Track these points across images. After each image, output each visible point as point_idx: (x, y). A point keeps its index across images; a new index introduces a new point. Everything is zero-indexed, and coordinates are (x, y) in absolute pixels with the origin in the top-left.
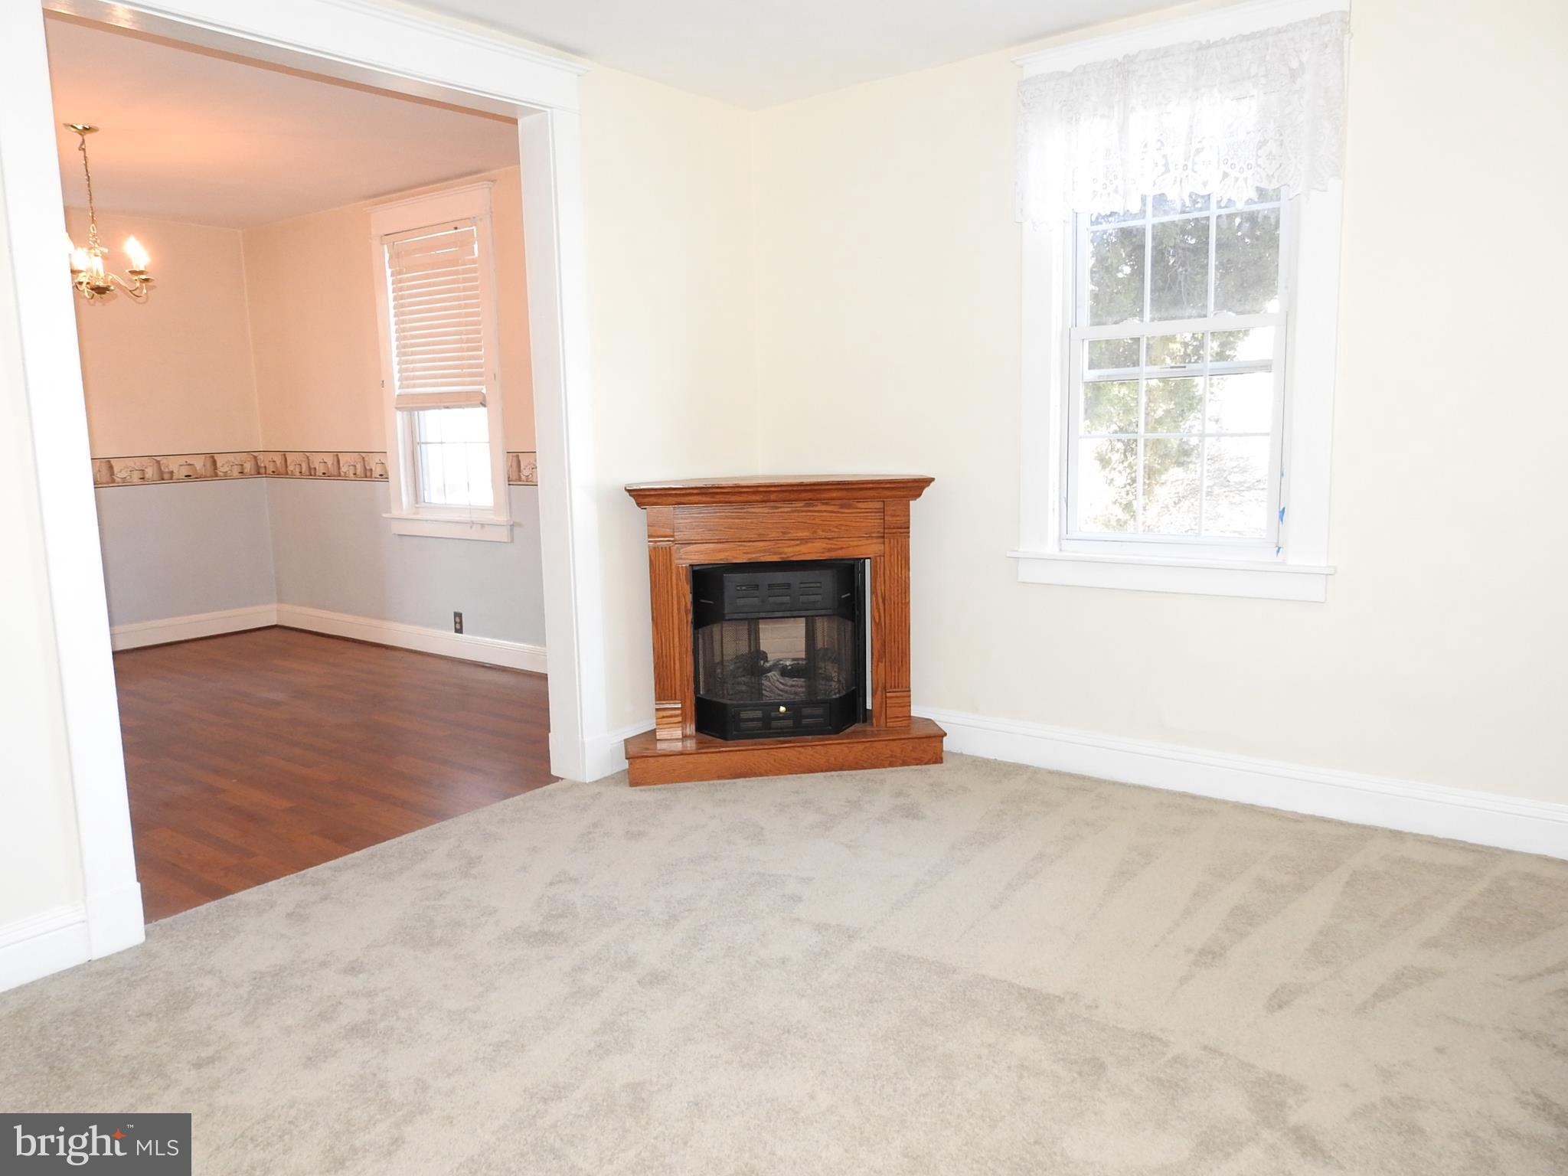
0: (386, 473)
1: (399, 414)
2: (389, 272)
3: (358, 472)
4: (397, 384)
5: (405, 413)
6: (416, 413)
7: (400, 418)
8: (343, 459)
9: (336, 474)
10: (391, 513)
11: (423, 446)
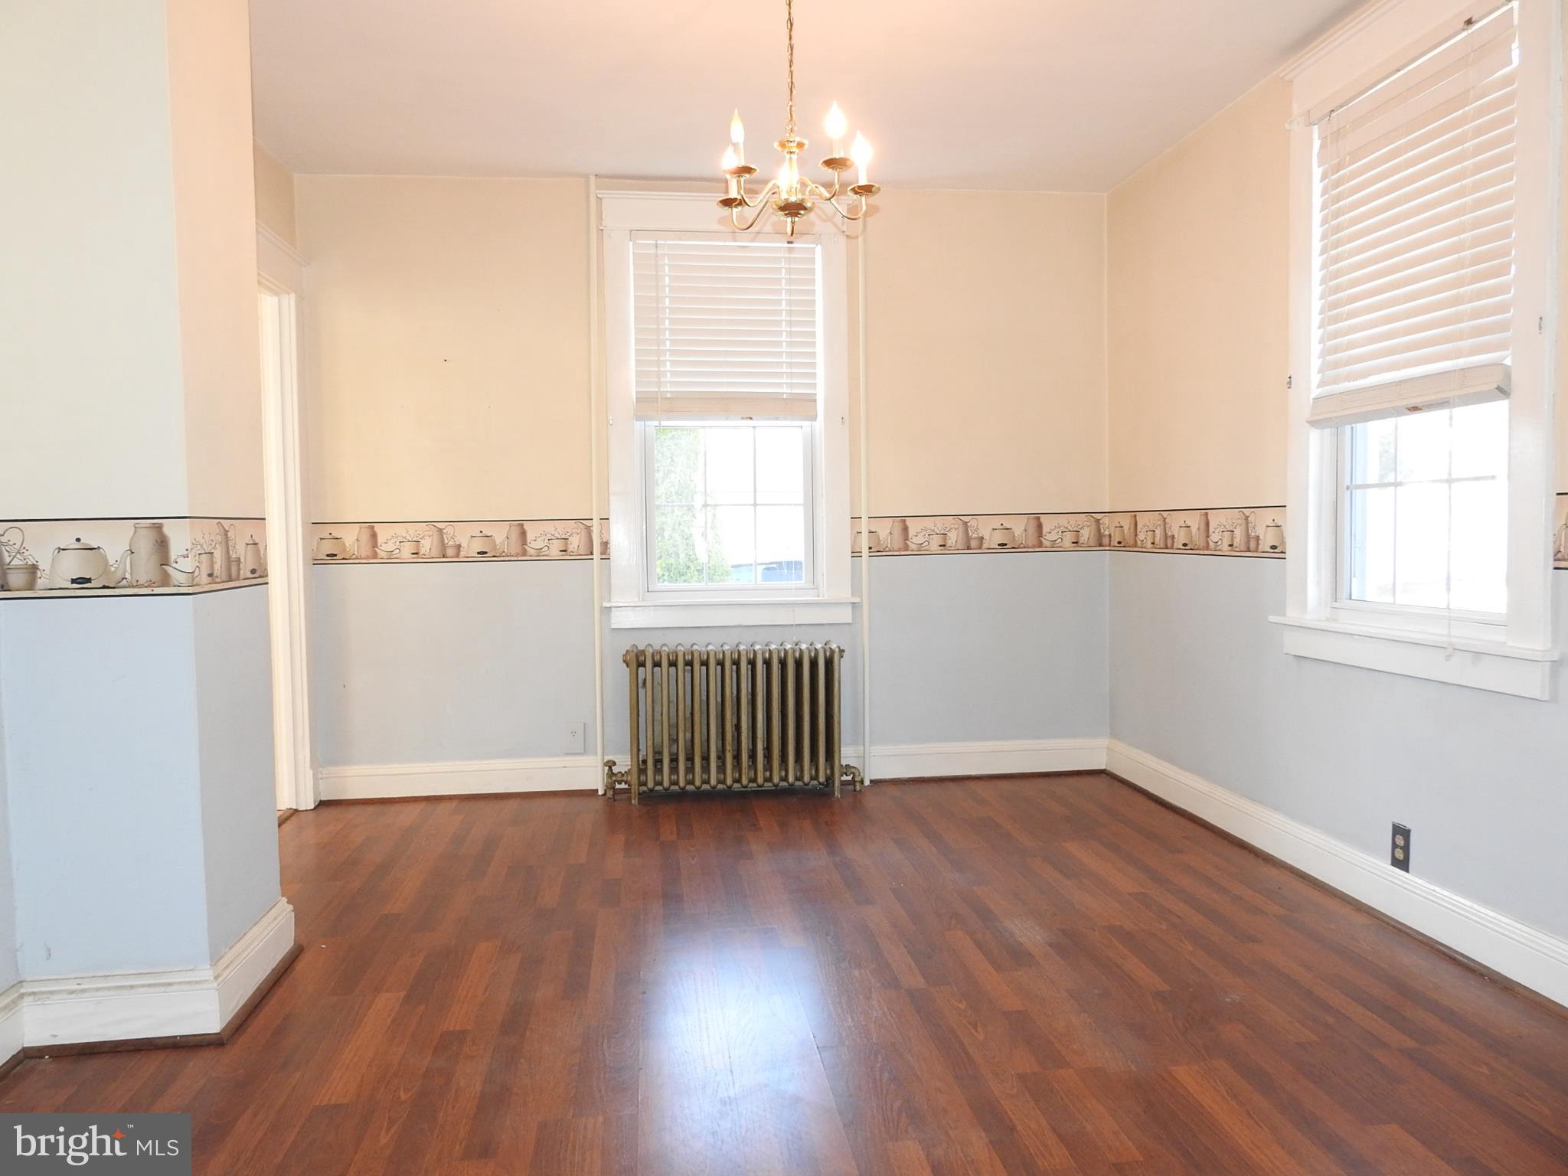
0: (1283, 543)
1: (1315, 436)
2: (1317, 172)
3: (1236, 542)
4: (1315, 378)
5: (1327, 431)
6: (1348, 428)
7: (1316, 443)
8: (1215, 519)
9: (1200, 547)
10: (1284, 614)
11: (1358, 493)
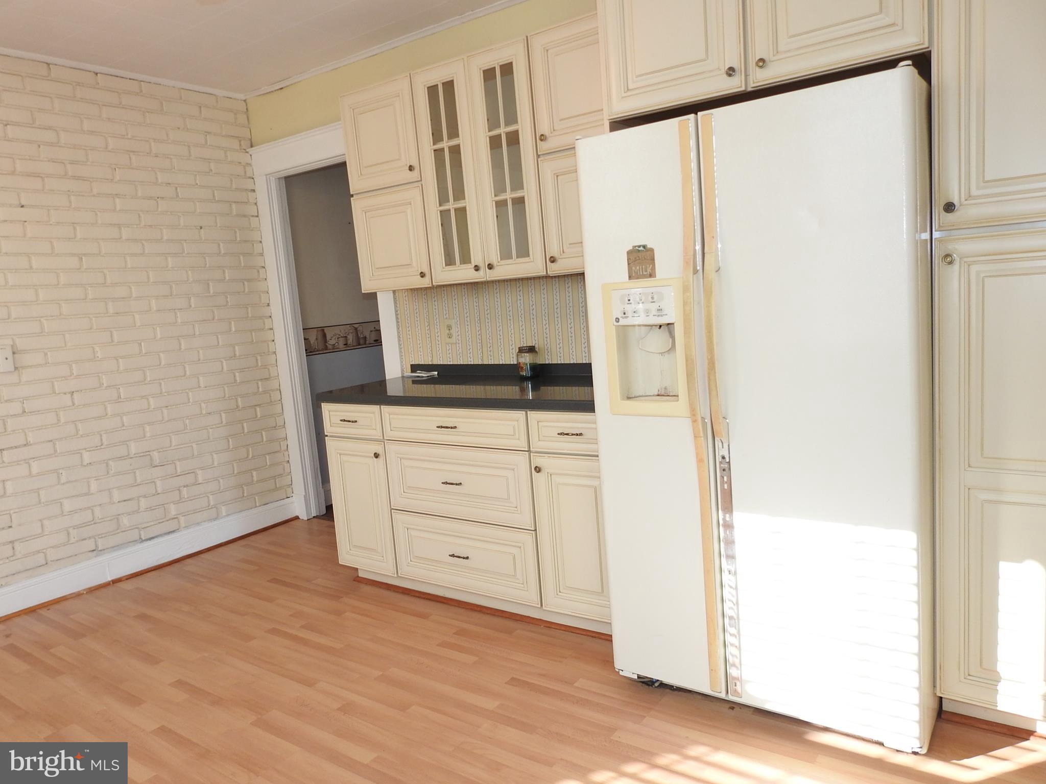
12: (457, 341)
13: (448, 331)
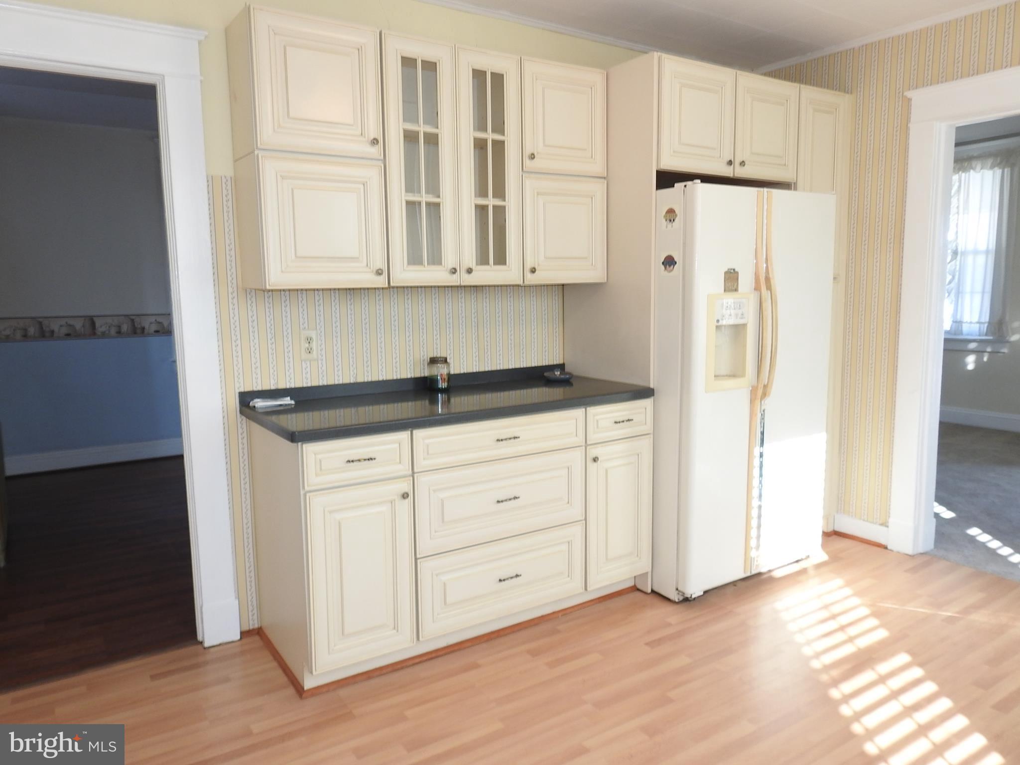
12: (320, 356)
13: (307, 345)
